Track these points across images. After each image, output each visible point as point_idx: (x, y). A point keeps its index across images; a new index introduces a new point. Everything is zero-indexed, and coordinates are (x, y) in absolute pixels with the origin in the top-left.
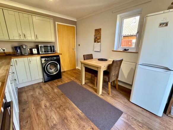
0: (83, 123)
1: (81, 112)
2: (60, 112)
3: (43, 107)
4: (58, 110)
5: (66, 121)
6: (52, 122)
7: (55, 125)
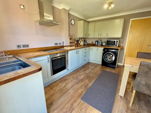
0: (83, 88)
1: (90, 85)
2: (86, 78)
3: (85, 72)
4: (86, 77)
5: (82, 81)
6: (79, 77)
7: (78, 78)
